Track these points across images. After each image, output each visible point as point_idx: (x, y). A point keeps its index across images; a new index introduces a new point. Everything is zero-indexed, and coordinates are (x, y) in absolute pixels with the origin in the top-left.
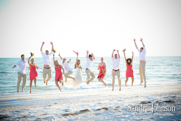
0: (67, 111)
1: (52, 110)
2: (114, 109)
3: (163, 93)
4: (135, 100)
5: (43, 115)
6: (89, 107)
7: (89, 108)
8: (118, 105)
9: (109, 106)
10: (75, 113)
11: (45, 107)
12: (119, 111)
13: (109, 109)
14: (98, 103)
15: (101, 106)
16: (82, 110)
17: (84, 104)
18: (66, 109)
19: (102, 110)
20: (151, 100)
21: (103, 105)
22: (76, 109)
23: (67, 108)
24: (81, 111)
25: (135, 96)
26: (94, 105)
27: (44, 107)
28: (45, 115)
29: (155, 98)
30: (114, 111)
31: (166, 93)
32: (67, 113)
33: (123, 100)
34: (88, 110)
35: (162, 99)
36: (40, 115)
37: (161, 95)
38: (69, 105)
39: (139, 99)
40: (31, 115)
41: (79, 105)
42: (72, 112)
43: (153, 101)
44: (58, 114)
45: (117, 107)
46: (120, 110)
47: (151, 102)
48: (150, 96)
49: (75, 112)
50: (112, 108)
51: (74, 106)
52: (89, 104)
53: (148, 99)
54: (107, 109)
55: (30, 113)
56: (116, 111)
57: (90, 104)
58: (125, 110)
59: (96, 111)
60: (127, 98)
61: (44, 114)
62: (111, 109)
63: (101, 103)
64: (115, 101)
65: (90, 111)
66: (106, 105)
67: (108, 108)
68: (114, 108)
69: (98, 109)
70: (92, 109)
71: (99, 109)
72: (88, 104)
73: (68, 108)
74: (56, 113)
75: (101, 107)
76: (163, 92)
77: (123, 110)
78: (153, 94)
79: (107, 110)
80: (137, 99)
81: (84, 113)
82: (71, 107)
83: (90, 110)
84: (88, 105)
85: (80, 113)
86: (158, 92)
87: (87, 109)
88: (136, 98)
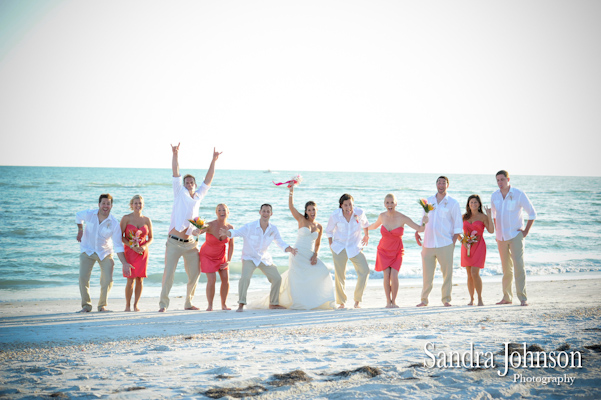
0: (220, 377)
1: (165, 369)
2: (401, 374)
3: (577, 310)
4: (480, 334)
5: (129, 390)
6: (307, 359)
7: (306, 368)
8: (418, 357)
9: (383, 357)
10: (250, 388)
11: (144, 356)
12: (422, 387)
13: (383, 376)
14: (340, 343)
15: (354, 357)
16: (281, 372)
17: (288, 347)
18: (220, 369)
19: (357, 377)
20: (539, 337)
21: (359, 355)
22: (259, 366)
23: (223, 364)
24: (277, 376)
25: (480, 318)
26: (325, 350)
27: (142, 353)
28: (134, 389)
29: (553, 331)
30: (403, 385)
31: (590, 310)
32: (221, 384)
33: (433, 333)
34: (303, 373)
35: (579, 337)
36: (117, 391)
37: (571, 318)
38: (234, 350)
39: (495, 333)
40: (82, 390)
41: (272, 348)
42: (239, 383)
43: (545, 343)
44: (187, 387)
45: (414, 366)
46: (426, 380)
47: (540, 346)
48: (534, 322)
49: (252, 384)
50: (395, 369)
51: (252, 354)
52: (310, 349)
53: (529, 332)
54: (374, 373)
55: (80, 378)
56: (410, 383)
57: (314, 346)
58: (444, 382)
59: (334, 383)
60: (451, 325)
61: (131, 386)
62: (390, 373)
63: (352, 346)
64: (406, 339)
65: (310, 379)
66: (370, 356)
67: (379, 367)
68: (400, 368)
69: (340, 370)
70: (319, 372)
71: (344, 374)
72: (307, 346)
73: (228, 364)
74: (178, 384)
75: (354, 361)
76: (578, 305)
77: (436, 383)
78: (541, 313)
79: (373, 376)
80: (486, 334)
81: (287, 389)
82: (239, 358)
83: (309, 374)
84: (306, 351)
85: (272, 390)
86: (561, 306)
87: (297, 372)
88: (483, 329)
